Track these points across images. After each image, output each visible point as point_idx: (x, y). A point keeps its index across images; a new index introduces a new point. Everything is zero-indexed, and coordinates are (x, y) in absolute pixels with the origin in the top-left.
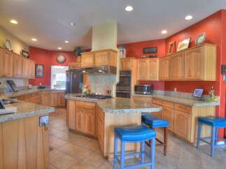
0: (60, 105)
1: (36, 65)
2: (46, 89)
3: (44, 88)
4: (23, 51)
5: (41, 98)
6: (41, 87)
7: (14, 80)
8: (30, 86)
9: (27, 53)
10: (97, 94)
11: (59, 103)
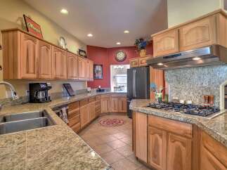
0: (121, 111)
1: (95, 66)
2: (105, 92)
3: (103, 90)
4: (80, 51)
5: (100, 103)
6: (100, 90)
7: (70, 83)
8: (89, 89)
9: (85, 52)
10: (182, 102)
11: (121, 108)
